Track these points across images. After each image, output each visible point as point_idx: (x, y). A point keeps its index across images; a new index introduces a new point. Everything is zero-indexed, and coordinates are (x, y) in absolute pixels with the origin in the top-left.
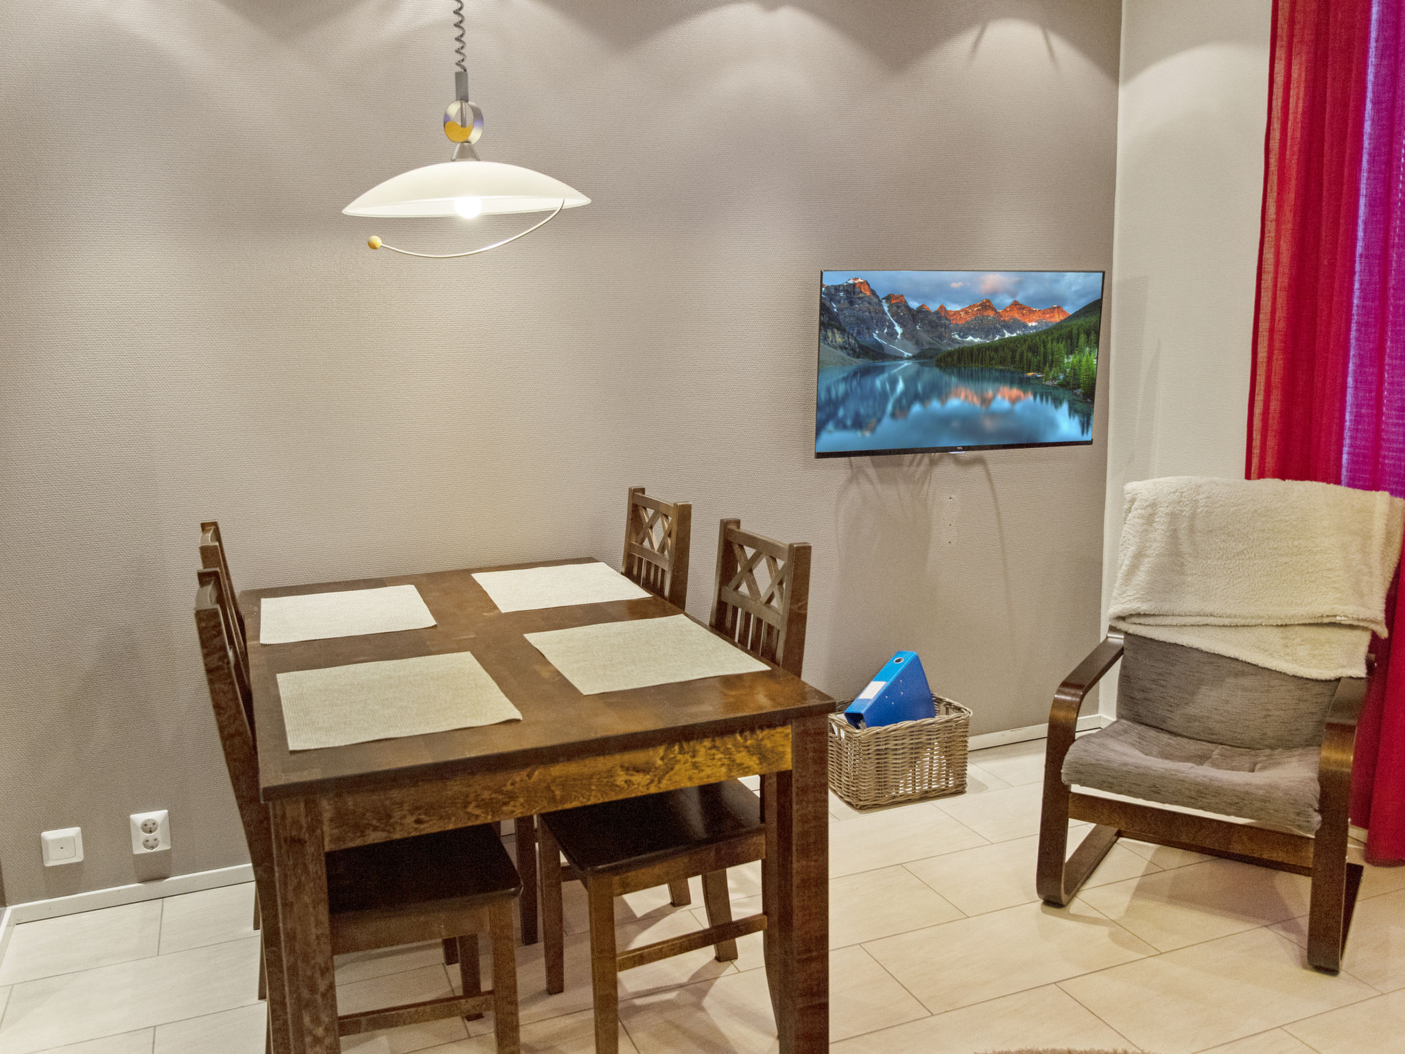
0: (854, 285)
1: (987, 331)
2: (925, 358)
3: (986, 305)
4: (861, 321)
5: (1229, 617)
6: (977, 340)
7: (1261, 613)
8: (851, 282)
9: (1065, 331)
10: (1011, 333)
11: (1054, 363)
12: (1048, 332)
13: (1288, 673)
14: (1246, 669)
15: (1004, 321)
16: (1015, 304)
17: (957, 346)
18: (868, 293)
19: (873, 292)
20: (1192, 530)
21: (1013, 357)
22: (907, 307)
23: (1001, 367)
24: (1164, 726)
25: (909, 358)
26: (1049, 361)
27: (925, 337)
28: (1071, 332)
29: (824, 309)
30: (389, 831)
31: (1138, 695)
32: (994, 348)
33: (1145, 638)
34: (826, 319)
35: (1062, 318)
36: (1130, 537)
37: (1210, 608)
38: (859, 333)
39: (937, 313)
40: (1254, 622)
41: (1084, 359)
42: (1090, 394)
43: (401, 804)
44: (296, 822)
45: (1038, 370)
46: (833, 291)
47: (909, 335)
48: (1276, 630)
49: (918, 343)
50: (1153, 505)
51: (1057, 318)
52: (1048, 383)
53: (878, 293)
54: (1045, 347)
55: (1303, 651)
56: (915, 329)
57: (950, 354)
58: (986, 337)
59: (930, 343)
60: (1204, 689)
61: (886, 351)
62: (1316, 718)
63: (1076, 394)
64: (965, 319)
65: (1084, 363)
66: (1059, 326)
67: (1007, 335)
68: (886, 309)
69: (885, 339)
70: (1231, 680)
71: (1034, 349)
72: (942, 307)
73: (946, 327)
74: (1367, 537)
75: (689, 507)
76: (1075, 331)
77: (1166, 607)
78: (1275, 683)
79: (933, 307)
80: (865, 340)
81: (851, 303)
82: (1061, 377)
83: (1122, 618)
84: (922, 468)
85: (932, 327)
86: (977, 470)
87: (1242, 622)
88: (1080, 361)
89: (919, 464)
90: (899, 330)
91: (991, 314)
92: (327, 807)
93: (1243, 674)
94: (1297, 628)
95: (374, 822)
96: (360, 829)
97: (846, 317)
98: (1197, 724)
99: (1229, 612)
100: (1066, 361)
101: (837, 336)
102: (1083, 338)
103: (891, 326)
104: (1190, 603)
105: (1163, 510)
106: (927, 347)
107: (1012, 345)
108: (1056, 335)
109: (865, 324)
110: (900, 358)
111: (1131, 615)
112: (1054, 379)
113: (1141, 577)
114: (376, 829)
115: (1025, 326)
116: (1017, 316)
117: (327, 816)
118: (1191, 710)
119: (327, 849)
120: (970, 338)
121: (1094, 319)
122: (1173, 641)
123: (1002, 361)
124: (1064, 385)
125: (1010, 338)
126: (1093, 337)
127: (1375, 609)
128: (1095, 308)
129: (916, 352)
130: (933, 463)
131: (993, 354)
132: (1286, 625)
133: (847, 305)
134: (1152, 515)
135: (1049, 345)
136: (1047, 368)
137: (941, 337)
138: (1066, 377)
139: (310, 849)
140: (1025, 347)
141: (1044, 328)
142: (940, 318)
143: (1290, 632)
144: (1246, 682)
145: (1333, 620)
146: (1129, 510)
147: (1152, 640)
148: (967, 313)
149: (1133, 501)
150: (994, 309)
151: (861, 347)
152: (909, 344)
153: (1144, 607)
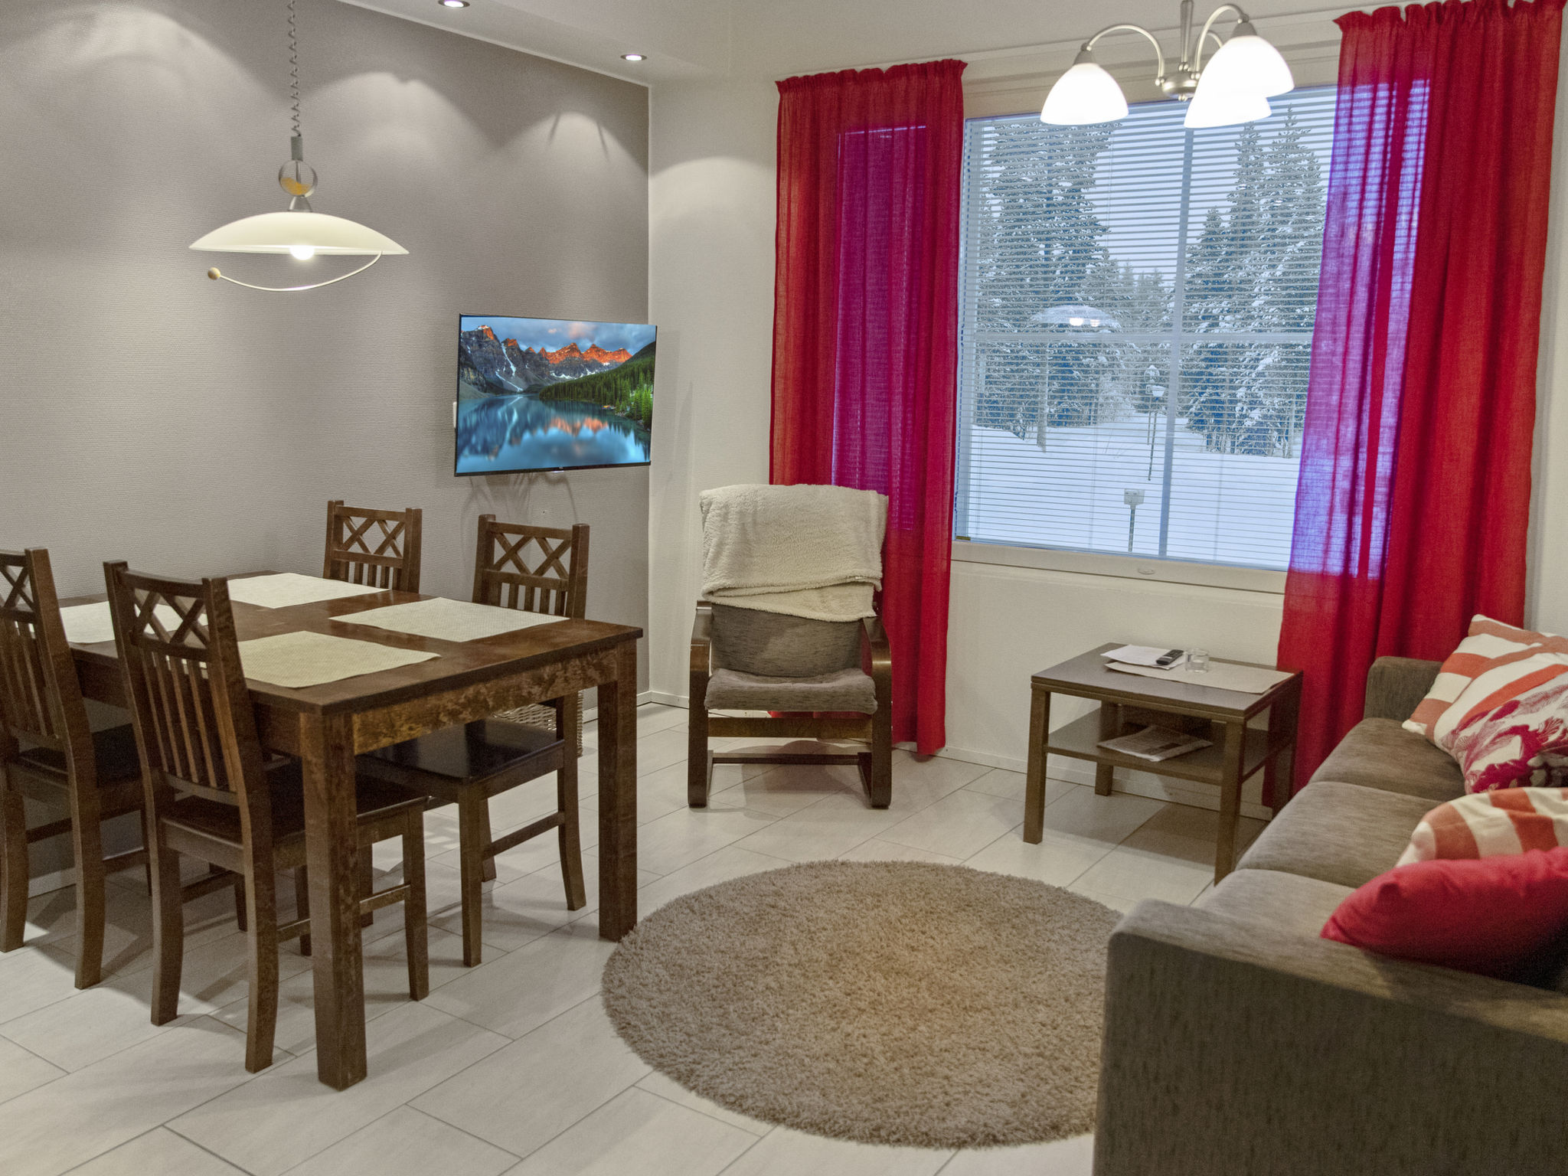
0: (482, 331)
1: (574, 369)
2: (532, 392)
3: (573, 348)
4: (487, 361)
5: (784, 585)
6: (568, 377)
7: (805, 581)
8: (480, 328)
9: (629, 370)
10: (592, 371)
11: (623, 397)
12: (617, 371)
13: (827, 620)
14: (797, 621)
15: (586, 361)
16: (594, 347)
17: (554, 383)
18: (492, 338)
19: (495, 337)
20: (755, 523)
21: (594, 392)
22: (519, 349)
23: (586, 401)
24: (748, 670)
25: (521, 393)
26: (619, 396)
27: (532, 375)
28: (633, 371)
29: (461, 351)
30: (393, 737)
31: (728, 649)
32: (579, 384)
33: (728, 606)
34: (463, 359)
35: (626, 359)
36: (712, 531)
37: (770, 581)
38: (486, 371)
39: (540, 354)
40: (801, 587)
41: (644, 394)
42: (648, 425)
43: (400, 716)
44: (339, 732)
45: (612, 403)
46: (468, 336)
47: (521, 373)
48: (815, 592)
49: (527, 380)
50: (726, 506)
51: (623, 359)
52: (619, 414)
53: (499, 338)
54: (615, 382)
55: (834, 604)
56: (525, 368)
57: (549, 389)
58: (574, 375)
59: (535, 380)
60: (772, 640)
61: (505, 387)
62: (848, 648)
63: (638, 424)
64: (558, 360)
65: (643, 397)
66: (625, 366)
67: (589, 373)
68: (504, 351)
69: (504, 377)
70: (789, 631)
71: (607, 385)
72: (543, 350)
73: (546, 366)
74: (867, 522)
75: (419, 512)
76: (636, 370)
77: (743, 582)
78: (819, 628)
79: (537, 350)
80: (490, 377)
81: (480, 346)
82: (628, 409)
83: (711, 593)
84: (523, 487)
85: (537, 366)
86: (562, 489)
87: (793, 588)
88: (641, 396)
89: (521, 483)
90: (513, 369)
91: (577, 355)
92: (356, 719)
93: (797, 625)
94: (829, 589)
95: (384, 731)
96: (376, 736)
97: (477, 358)
98: (770, 665)
99: (784, 582)
100: (631, 395)
101: (471, 373)
102: (642, 375)
103: (508, 366)
104: (756, 578)
105: (734, 510)
106: (533, 383)
107: (592, 382)
108: (623, 373)
109: (490, 363)
110: (513, 392)
111: (719, 590)
112: (623, 411)
113: (724, 560)
114: (385, 736)
115: (601, 366)
116: (595, 357)
117: (356, 727)
118: (766, 655)
119: (356, 753)
120: (563, 376)
121: (648, 360)
122: (747, 607)
123: (586, 396)
124: (630, 416)
125: (591, 376)
126: (649, 375)
127: (876, 570)
128: (650, 349)
129: (526, 387)
130: (531, 482)
131: (579, 389)
132: (822, 587)
133: (477, 348)
134: (726, 514)
135: (618, 382)
136: (618, 402)
137: (543, 375)
138: (631, 409)
139: (346, 754)
140: (601, 383)
141: (615, 367)
142: (541, 359)
143: (825, 592)
144: (799, 630)
145: (853, 579)
146: (708, 512)
147: (733, 607)
148: (560, 354)
149: (710, 504)
150: (579, 351)
151: (487, 383)
152: (521, 380)
153: (728, 583)
